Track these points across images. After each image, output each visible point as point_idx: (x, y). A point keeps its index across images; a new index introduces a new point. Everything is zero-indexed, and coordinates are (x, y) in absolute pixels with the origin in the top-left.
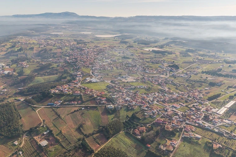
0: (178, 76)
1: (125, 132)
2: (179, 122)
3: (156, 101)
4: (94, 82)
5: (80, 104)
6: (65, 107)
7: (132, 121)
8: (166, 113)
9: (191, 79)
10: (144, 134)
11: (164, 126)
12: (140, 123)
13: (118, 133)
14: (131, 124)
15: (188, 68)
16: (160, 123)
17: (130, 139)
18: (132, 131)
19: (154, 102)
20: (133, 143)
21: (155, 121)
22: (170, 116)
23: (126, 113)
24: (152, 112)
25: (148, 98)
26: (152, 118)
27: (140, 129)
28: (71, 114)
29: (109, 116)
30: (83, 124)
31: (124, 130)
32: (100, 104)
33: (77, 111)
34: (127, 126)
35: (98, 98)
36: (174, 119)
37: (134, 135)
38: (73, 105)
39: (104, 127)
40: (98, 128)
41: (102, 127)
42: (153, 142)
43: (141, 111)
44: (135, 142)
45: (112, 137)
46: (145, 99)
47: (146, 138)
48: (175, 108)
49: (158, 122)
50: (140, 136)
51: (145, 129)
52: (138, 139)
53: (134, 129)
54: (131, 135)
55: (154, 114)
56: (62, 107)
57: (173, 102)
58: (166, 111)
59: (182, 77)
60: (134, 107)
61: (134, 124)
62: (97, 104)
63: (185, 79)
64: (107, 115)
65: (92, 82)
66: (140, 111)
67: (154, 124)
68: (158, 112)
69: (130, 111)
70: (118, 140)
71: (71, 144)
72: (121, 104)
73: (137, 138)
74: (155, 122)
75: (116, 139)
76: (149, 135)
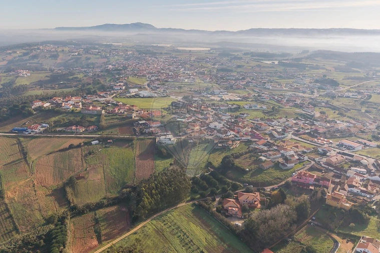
0: (339, 96)
1: (194, 205)
2: (371, 183)
3: (292, 134)
4: (146, 97)
5: (91, 133)
6: (51, 137)
7: (221, 176)
8: (324, 160)
9: (371, 100)
10: (255, 214)
11: (324, 193)
12: (243, 182)
13: (173, 206)
14: (217, 183)
15: (358, 86)
16: (309, 185)
17: (208, 226)
18: (215, 203)
19: (286, 134)
20: (215, 242)
21: (290, 179)
22: (336, 168)
23: (207, 157)
24: (283, 155)
25: (271, 128)
26: (281, 170)
27: (241, 199)
28: (59, 153)
29: (158, 162)
30: (79, 178)
31: (192, 199)
32: (142, 133)
33: (79, 146)
34: (205, 189)
35: (140, 122)
36: (352, 175)
37: (224, 214)
38: (72, 133)
39: (134, 189)
40: (118, 192)
41: (131, 187)
42: (287, 242)
43: (250, 152)
44: (221, 239)
45: (147, 217)
46: (263, 127)
47: (262, 227)
48: (349, 148)
49: (302, 181)
50: (240, 219)
51: (259, 197)
52: (232, 231)
53: (223, 198)
54: (213, 214)
55: (286, 160)
56: (43, 137)
57: (339, 138)
58: (324, 154)
59: (348, 97)
60: (230, 143)
61: (225, 183)
62: (135, 135)
63: (357, 101)
64: (155, 159)
65: (140, 97)
66: (246, 153)
67: (287, 185)
68: (299, 155)
69: (217, 153)
70: (165, 227)
71: (18, 232)
72: (197, 135)
73: (229, 226)
74: (293, 181)
75: (160, 224)
76: (273, 218)
